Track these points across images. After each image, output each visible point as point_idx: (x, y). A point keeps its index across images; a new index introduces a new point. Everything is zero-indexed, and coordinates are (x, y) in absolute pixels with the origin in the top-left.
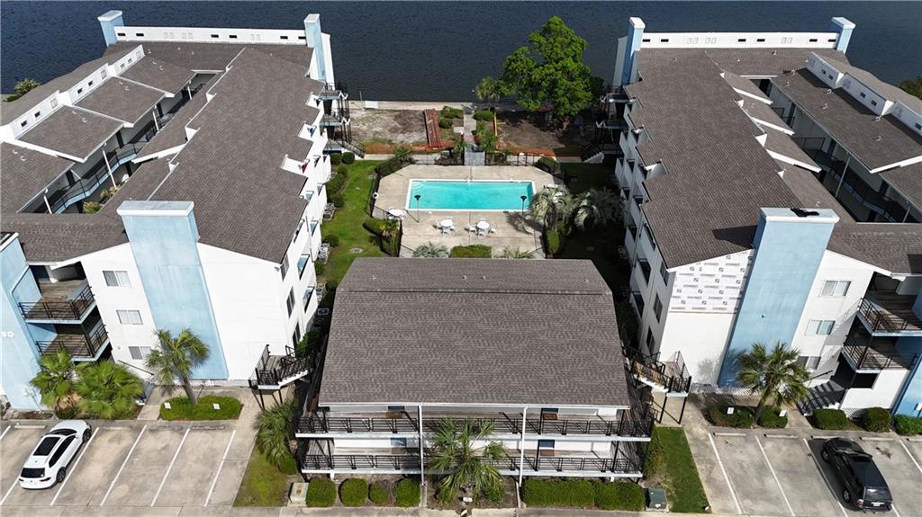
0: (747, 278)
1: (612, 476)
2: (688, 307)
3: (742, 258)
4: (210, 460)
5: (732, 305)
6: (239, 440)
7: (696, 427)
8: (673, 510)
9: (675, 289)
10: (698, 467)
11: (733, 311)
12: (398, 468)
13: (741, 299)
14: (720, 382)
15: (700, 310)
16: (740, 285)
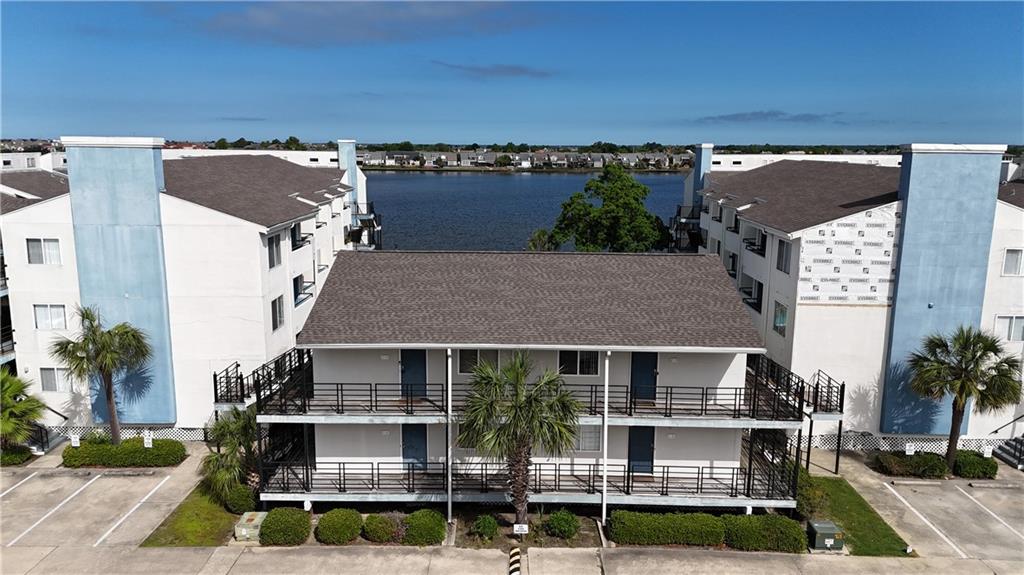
0: (899, 246)
1: (749, 504)
2: (823, 297)
3: (887, 214)
4: (120, 504)
5: (883, 293)
6: (172, 484)
7: (862, 478)
8: (856, 552)
9: (802, 267)
10: (879, 512)
11: (885, 302)
12: (410, 491)
13: (894, 282)
14: (884, 426)
15: (840, 301)
16: (890, 259)
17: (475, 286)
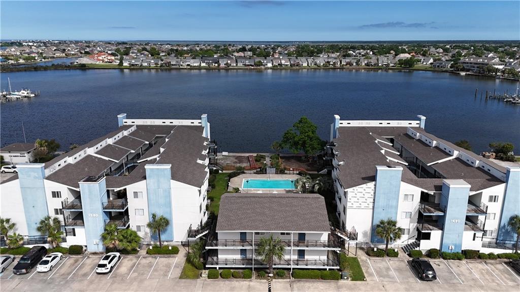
0: (375, 193)
1: (328, 268)
2: (355, 206)
3: (371, 184)
4: (168, 266)
5: (371, 205)
6: (179, 260)
7: (362, 256)
8: (352, 280)
9: (348, 198)
10: (362, 268)
11: (372, 208)
12: (243, 265)
13: (374, 203)
14: (372, 241)
15: (359, 208)
16: (373, 197)
17: (258, 210)
